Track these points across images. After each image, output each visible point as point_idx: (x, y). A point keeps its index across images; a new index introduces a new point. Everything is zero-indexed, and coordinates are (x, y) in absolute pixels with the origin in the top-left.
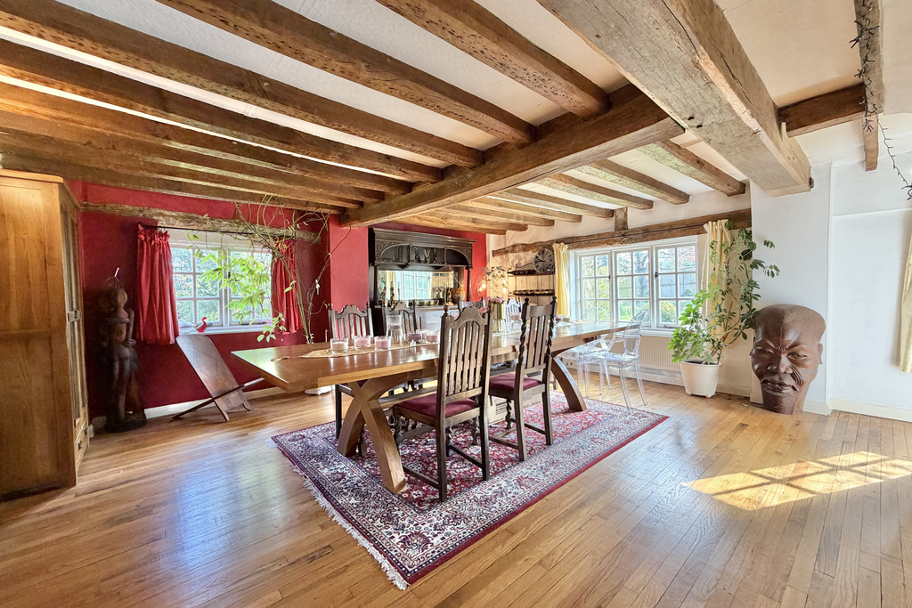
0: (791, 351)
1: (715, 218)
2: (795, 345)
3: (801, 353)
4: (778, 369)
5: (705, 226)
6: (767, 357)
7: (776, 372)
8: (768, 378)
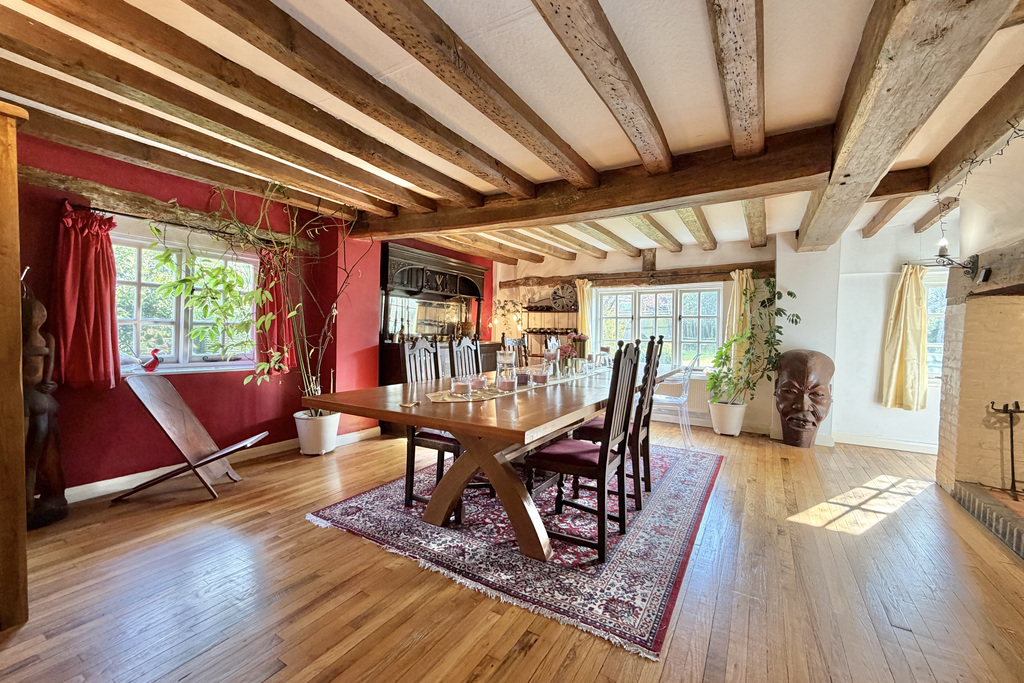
0: (813, 391)
1: (741, 267)
2: (816, 386)
3: (820, 392)
4: (803, 407)
5: (732, 274)
6: (791, 396)
7: (801, 410)
8: (794, 416)
